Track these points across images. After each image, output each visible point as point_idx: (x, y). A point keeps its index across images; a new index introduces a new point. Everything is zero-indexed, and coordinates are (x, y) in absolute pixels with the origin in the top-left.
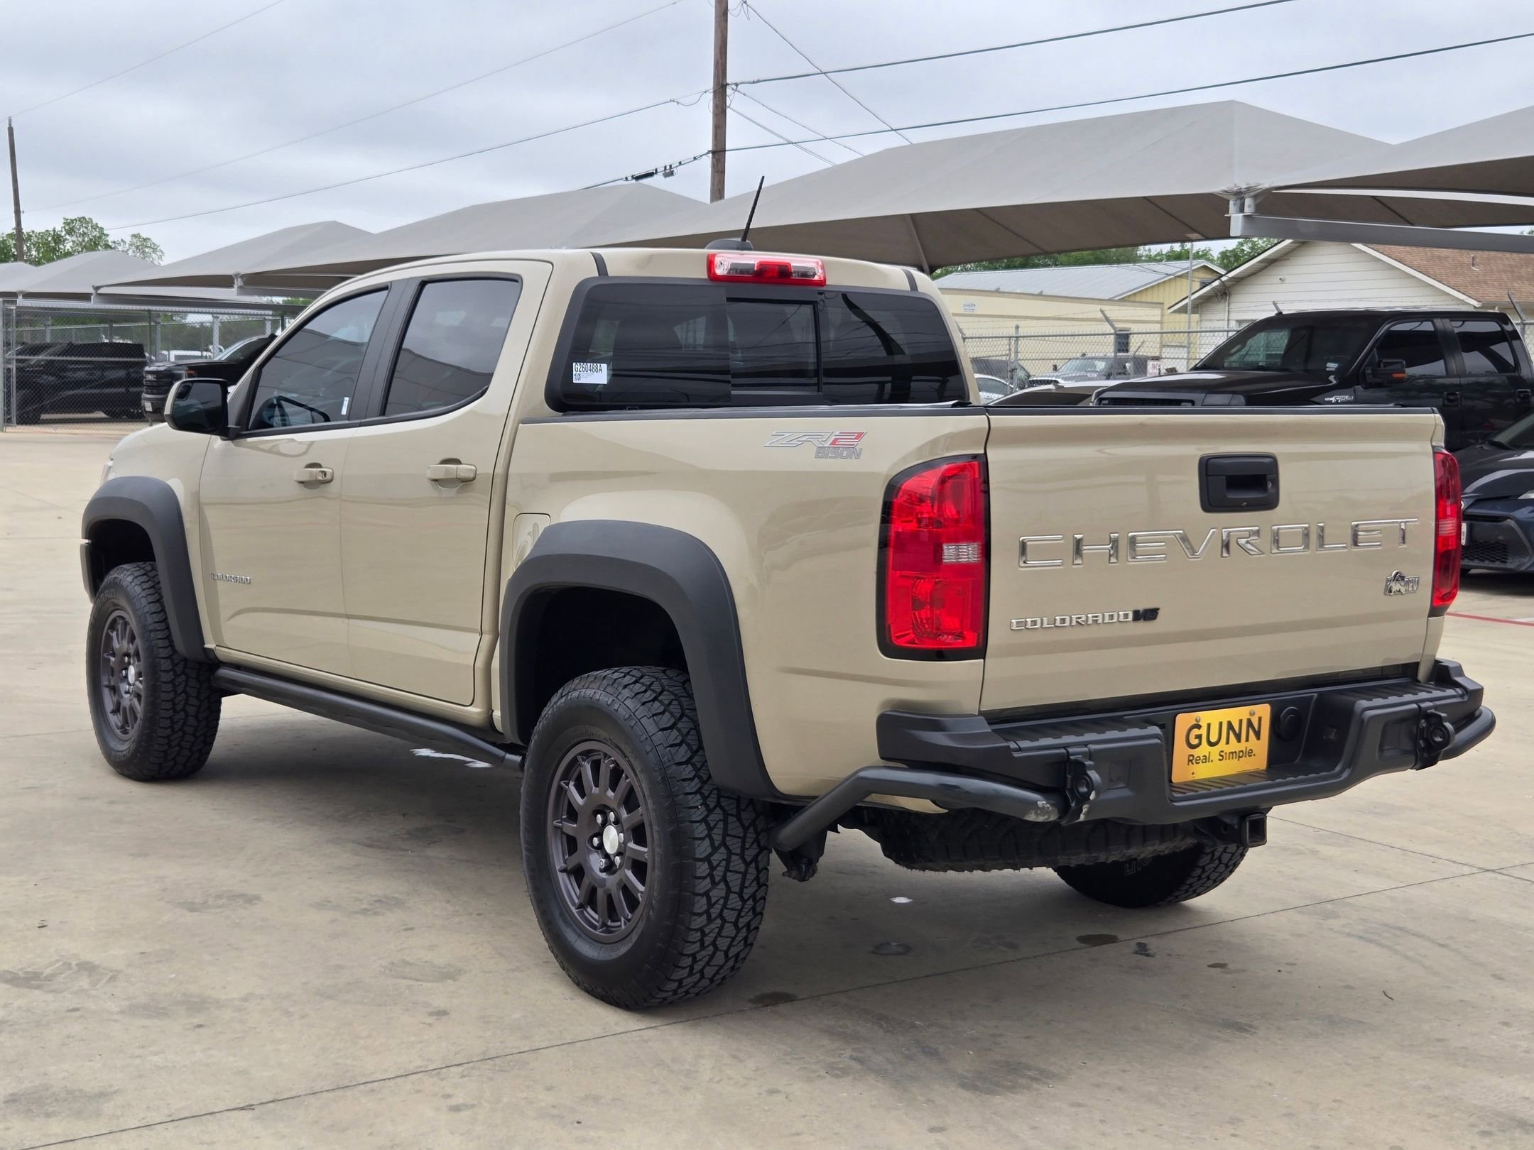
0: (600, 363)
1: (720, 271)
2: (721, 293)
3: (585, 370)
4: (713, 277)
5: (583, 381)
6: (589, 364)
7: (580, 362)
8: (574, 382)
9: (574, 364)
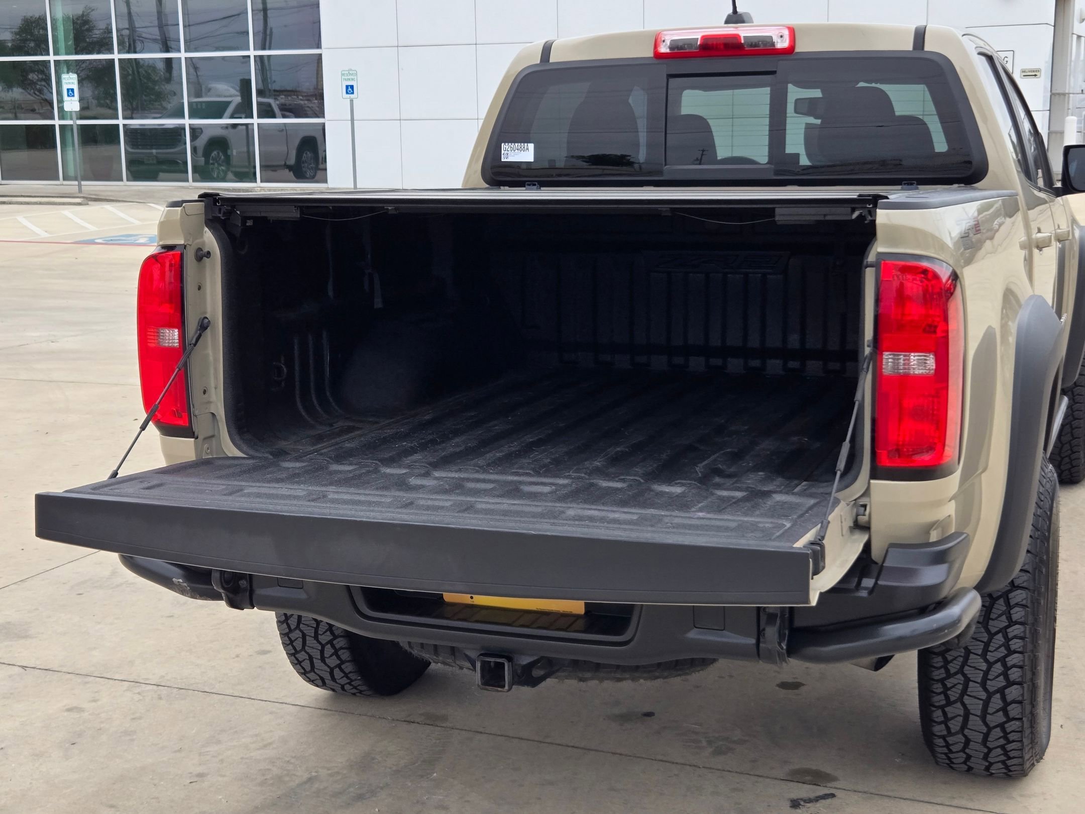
0: (527, 143)
1: (664, 49)
2: (664, 68)
3: (513, 149)
4: (658, 56)
5: (511, 159)
6: (516, 144)
7: (508, 143)
8: (502, 160)
9: (503, 144)
